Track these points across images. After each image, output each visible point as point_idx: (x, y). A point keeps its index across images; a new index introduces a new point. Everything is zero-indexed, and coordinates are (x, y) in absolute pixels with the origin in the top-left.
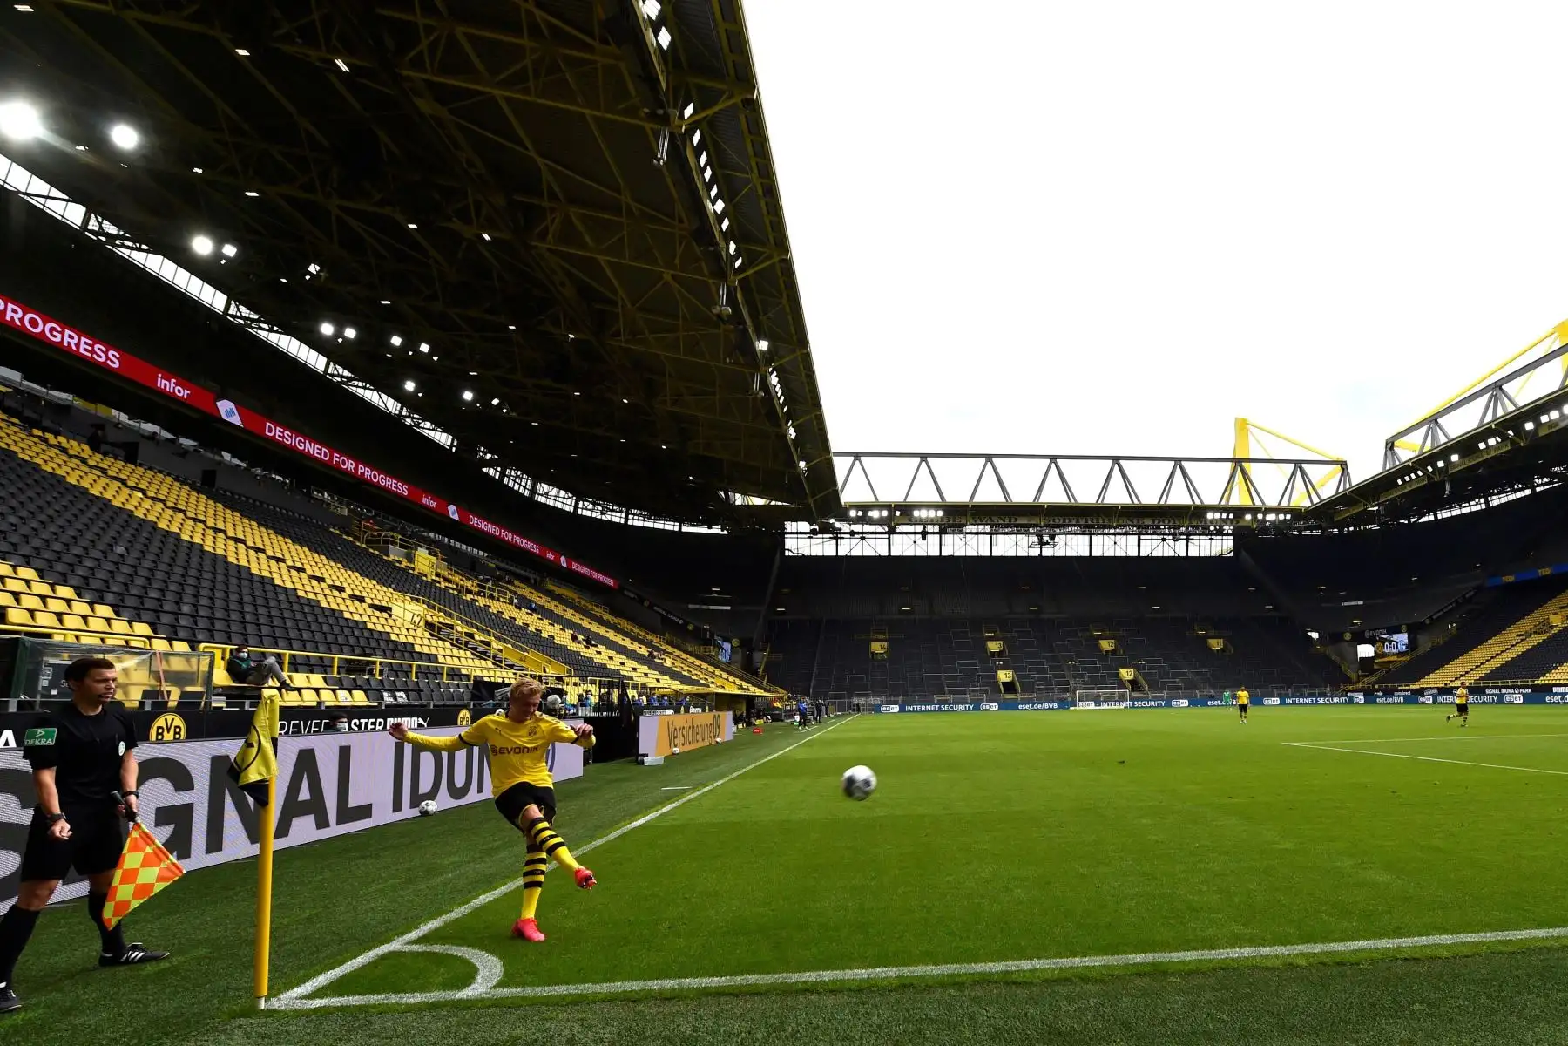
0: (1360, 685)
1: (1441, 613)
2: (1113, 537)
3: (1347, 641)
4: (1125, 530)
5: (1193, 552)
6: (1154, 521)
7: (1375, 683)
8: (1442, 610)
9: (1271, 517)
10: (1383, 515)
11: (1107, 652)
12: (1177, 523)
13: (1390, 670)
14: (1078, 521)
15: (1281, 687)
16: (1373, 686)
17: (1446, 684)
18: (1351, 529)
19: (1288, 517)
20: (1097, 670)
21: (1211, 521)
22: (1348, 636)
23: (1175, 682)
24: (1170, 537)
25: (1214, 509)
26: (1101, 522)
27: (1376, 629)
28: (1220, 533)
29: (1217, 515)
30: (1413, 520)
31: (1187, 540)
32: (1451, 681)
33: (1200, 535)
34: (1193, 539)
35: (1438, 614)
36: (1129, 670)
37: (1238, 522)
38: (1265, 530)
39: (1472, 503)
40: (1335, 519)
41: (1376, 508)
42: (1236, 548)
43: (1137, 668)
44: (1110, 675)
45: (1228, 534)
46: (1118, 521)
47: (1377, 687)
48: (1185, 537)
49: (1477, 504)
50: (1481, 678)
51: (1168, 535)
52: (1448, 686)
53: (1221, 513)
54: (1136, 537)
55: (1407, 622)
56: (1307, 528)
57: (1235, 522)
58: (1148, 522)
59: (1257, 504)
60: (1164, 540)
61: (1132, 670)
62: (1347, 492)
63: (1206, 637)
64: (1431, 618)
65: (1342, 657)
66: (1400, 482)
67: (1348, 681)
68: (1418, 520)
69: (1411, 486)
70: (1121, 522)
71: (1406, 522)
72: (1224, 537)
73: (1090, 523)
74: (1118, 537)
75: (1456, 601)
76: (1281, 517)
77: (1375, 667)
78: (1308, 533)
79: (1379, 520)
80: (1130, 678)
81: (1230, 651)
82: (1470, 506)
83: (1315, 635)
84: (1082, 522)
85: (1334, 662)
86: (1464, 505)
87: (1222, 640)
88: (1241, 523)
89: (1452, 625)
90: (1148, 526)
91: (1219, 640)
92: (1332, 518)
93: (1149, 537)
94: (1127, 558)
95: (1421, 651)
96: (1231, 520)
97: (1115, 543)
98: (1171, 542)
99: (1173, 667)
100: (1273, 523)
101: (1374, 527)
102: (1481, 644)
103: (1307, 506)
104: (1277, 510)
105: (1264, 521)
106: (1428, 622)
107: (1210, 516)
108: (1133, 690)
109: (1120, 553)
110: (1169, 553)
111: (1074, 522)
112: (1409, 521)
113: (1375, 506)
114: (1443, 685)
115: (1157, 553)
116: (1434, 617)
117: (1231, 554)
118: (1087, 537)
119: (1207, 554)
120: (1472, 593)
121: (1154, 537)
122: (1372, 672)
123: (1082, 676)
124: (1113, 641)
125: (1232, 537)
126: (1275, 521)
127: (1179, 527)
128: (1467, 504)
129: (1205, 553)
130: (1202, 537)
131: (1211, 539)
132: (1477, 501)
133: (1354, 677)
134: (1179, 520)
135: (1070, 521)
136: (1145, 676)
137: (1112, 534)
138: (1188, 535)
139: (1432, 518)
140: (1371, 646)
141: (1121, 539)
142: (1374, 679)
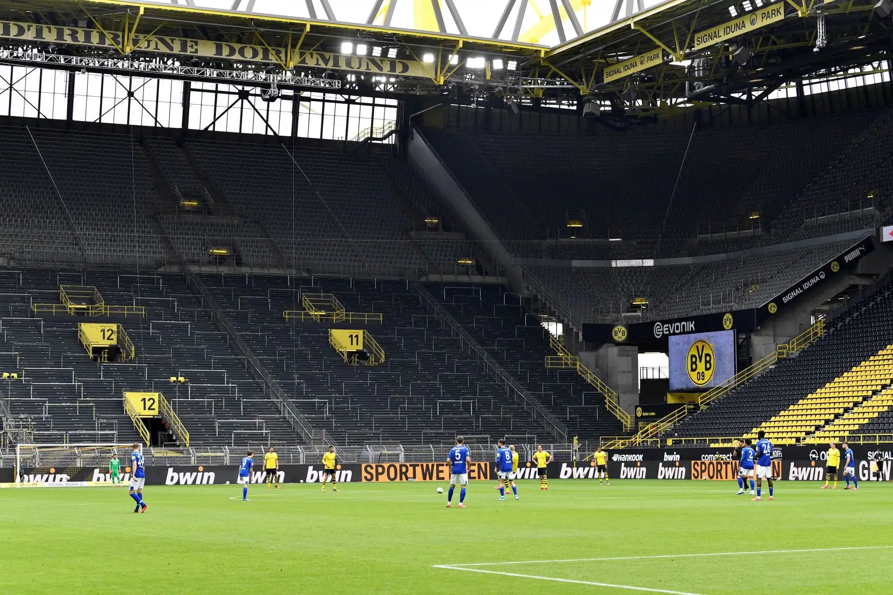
0: (638, 439)
1: (798, 291)
2: (126, 80)
3: (617, 344)
4: (153, 65)
5: (309, 129)
6: (219, 50)
7: (668, 435)
8: (800, 285)
9: (476, 63)
10: (699, 79)
11: (97, 350)
12: (273, 59)
13: (697, 407)
14: (39, 33)
15: (480, 441)
16: (664, 441)
17: (798, 440)
18: (639, 102)
19: (512, 65)
20: (72, 394)
21: (349, 60)
22: (620, 333)
23: (252, 426)
24: (258, 90)
25: (356, 34)
26: (95, 40)
27: (674, 321)
28: (366, 88)
29: (362, 49)
30: (756, 94)
31: (296, 100)
32: (808, 433)
33: (324, 91)
34: (309, 99)
35: (794, 294)
36: (147, 395)
37: (405, 69)
38: (462, 92)
39: (868, 68)
40: (607, 80)
41: (686, 63)
42: (403, 129)
43: (167, 391)
44: (102, 408)
45: (386, 95)
46: (135, 42)
47: (670, 442)
48: (290, 93)
49: (875, 71)
50: (863, 428)
51: (254, 84)
52: (802, 443)
53: (371, 45)
54: (179, 85)
55: (736, 307)
56: (551, 94)
57: (399, 68)
58: (207, 50)
59: (448, 31)
60: (243, 95)
61: (156, 396)
62: (631, 22)
63: (328, 324)
64: (778, 301)
65: (605, 375)
66: (733, 11)
67: (615, 428)
68: (766, 93)
69: (752, 23)
70: (143, 46)
71: (744, 97)
72: (379, 101)
73: (68, 40)
74: (137, 81)
75: (827, 269)
76: (498, 64)
77: (670, 400)
78: (553, 104)
79: (692, 88)
80: (149, 414)
81: (377, 359)
82: (863, 74)
83: (555, 329)
84: (50, 36)
85: (590, 387)
86: (851, 71)
87: (360, 333)
88: (414, 72)
89: (816, 318)
90: (208, 62)
91: (354, 332)
92: (599, 78)
93: (211, 86)
94: (158, 133)
95: (757, 369)
96: (393, 63)
97: (131, 94)
98: (261, 104)
99: (247, 390)
100: (480, 74)
101: (680, 101)
102: (866, 358)
103: (552, 46)
104: (489, 50)
105: (461, 70)
106: (773, 309)
107: (346, 48)
108: (155, 443)
109: (141, 118)
110: (253, 126)
111: (29, 35)
112: (750, 95)
113: (686, 57)
114: (793, 442)
115: (228, 125)
116: (785, 300)
117: (391, 140)
118: (62, 76)
119: (340, 135)
120: (856, 253)
121: (222, 87)
122: (663, 410)
123: (32, 408)
124: (114, 327)
125: (394, 102)
126: (484, 71)
127: (278, 68)
128: (858, 70)
129: (334, 132)
130: (329, 96)
131: (349, 102)
132: (876, 64)
133: (628, 422)
134: (278, 53)
135: (21, 31)
136: (181, 409)
137: (124, 73)
138: (298, 89)
139: (793, 93)
140: (664, 354)
141: (146, 88)
142: (665, 426)
